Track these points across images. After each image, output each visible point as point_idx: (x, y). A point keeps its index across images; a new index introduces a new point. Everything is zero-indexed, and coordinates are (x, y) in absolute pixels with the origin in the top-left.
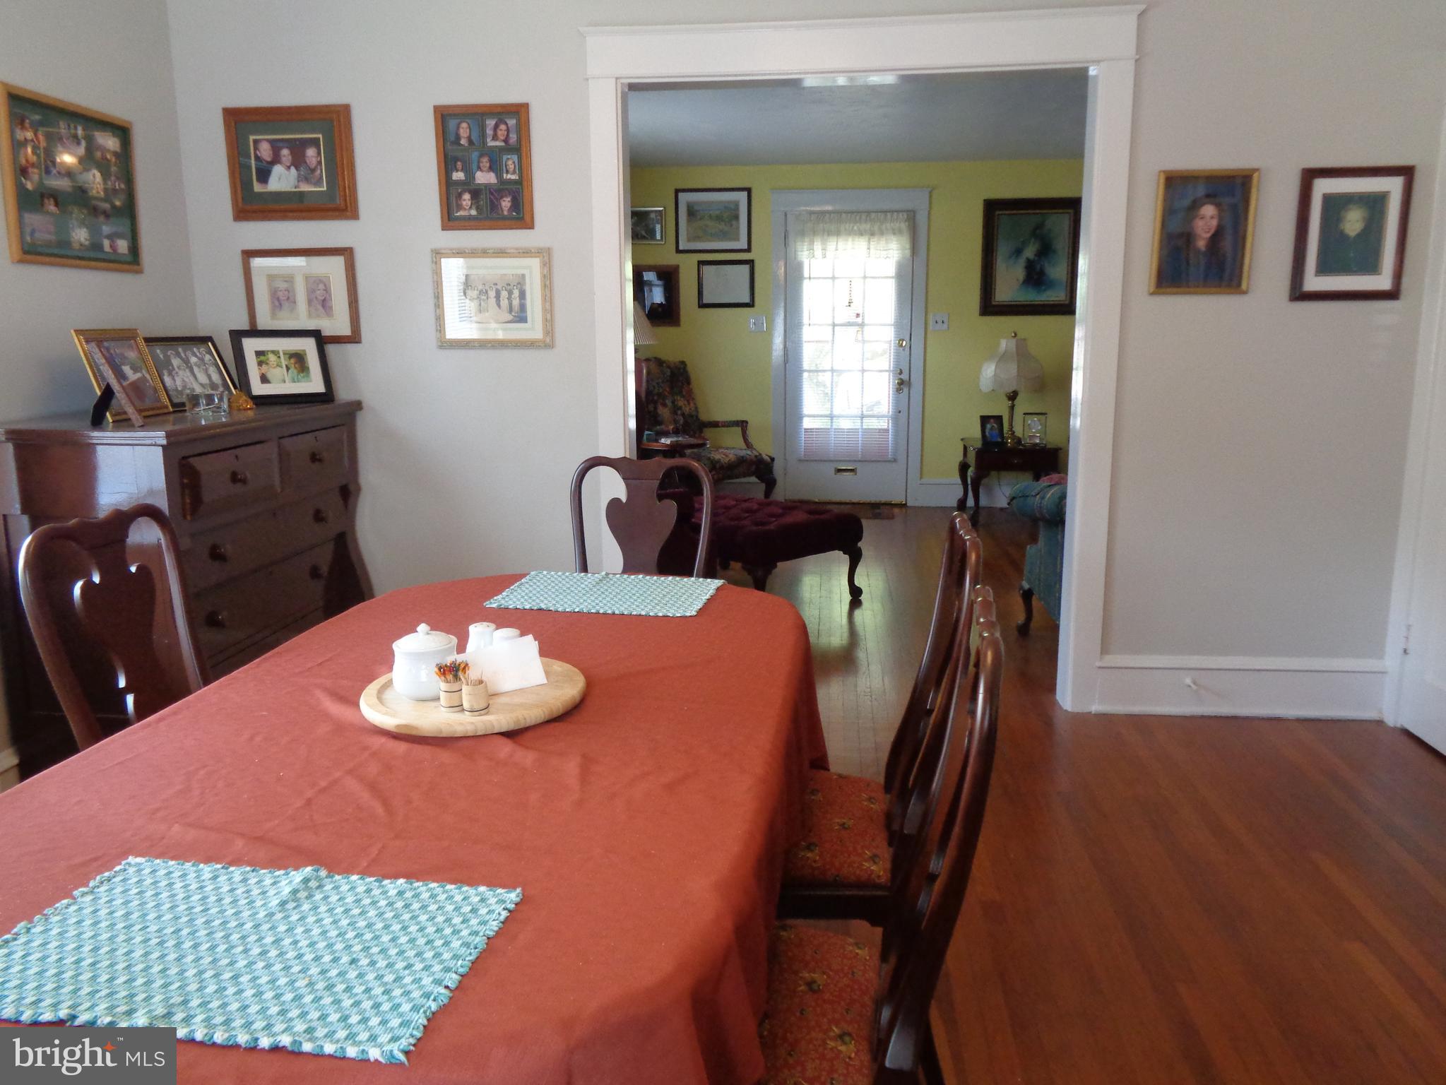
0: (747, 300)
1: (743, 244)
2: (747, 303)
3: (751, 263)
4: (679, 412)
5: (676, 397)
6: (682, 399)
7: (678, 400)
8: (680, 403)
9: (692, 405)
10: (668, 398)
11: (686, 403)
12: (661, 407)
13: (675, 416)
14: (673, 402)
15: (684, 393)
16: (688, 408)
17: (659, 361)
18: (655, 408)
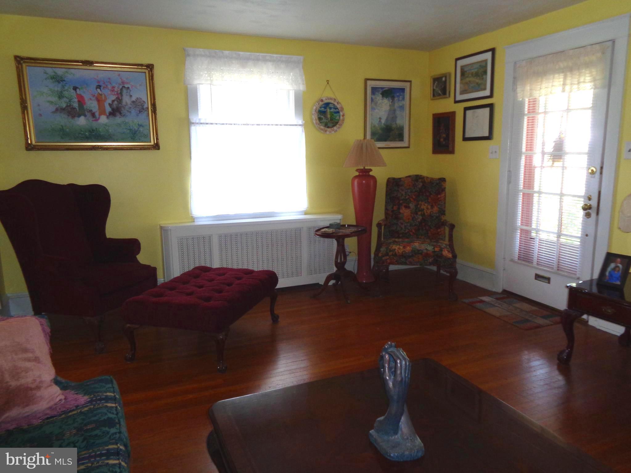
0: (487, 134)
1: (487, 93)
2: (487, 137)
3: (491, 106)
4: (419, 213)
5: (420, 203)
6: (426, 205)
7: (421, 205)
8: (422, 207)
9: (436, 209)
10: (412, 202)
11: (429, 207)
12: (404, 208)
13: (415, 215)
14: (416, 206)
15: (429, 200)
16: (430, 211)
17: (418, 178)
18: (399, 209)
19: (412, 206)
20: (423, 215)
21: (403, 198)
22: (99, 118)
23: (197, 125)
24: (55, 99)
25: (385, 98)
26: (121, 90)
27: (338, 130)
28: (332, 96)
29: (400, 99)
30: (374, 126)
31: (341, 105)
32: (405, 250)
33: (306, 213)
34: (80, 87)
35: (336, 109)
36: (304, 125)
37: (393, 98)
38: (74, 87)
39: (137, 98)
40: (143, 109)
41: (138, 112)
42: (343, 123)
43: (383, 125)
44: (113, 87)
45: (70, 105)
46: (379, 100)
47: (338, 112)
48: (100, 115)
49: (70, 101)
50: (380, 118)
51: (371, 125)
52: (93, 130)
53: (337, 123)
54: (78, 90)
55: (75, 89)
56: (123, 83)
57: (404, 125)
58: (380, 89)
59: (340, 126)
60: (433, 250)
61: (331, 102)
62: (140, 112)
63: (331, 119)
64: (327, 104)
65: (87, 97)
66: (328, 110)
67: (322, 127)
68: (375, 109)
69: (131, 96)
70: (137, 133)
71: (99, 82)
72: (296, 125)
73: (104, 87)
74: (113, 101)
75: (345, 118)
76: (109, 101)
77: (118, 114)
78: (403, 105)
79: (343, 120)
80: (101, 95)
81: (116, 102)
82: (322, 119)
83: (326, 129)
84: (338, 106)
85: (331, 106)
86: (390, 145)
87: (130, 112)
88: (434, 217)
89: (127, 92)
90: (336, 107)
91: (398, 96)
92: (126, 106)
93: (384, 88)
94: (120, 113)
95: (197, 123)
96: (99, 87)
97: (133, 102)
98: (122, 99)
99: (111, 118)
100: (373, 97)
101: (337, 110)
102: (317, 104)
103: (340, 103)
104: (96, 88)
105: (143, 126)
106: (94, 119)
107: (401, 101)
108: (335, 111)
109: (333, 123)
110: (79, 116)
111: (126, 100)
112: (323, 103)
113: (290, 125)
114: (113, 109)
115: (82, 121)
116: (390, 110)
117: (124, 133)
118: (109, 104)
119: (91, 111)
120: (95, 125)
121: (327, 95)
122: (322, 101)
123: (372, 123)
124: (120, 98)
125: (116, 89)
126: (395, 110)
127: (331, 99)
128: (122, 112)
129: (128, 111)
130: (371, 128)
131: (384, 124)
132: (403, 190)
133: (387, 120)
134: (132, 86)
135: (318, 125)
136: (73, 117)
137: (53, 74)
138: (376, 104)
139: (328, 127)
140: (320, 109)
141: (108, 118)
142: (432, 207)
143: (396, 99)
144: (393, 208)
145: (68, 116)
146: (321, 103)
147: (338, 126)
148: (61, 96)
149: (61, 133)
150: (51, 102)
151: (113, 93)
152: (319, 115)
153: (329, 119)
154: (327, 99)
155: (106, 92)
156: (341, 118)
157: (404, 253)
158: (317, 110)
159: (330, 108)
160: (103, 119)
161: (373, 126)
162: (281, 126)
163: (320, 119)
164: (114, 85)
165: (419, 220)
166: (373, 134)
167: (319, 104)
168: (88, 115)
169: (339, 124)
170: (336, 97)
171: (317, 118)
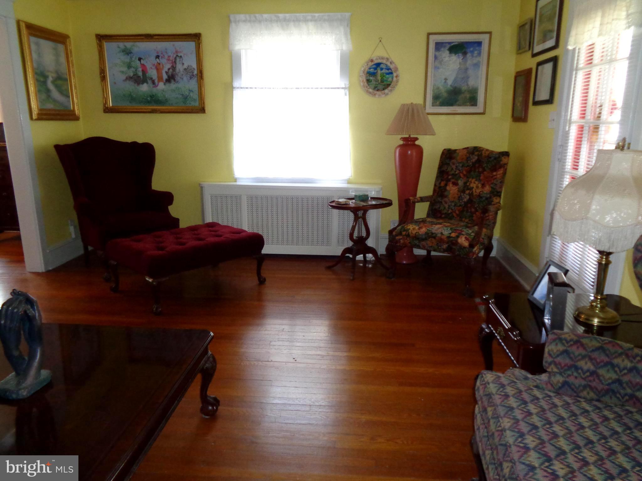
0: (548, 97)
1: (553, 42)
2: (548, 100)
5: (470, 180)
6: (477, 182)
7: (471, 182)
8: (472, 185)
9: (487, 189)
10: (461, 179)
11: (480, 186)
12: (451, 185)
13: (462, 194)
14: (465, 183)
15: (482, 178)
16: (480, 190)
17: (476, 150)
18: (446, 185)
19: (461, 183)
20: (471, 195)
21: (453, 172)
22: (158, 84)
23: (237, 89)
24: (125, 69)
25: (454, 55)
26: (175, 58)
27: (389, 93)
28: (385, 55)
29: (475, 55)
30: (438, 88)
31: (395, 65)
32: (419, 231)
33: (349, 182)
34: (143, 58)
35: (388, 69)
36: (350, 89)
37: (465, 54)
38: (139, 58)
39: (189, 66)
40: (193, 75)
41: (189, 79)
42: (396, 85)
43: (449, 86)
44: (169, 57)
45: (136, 74)
46: (445, 57)
47: (392, 73)
48: (159, 82)
49: (136, 70)
50: (446, 79)
51: (434, 87)
52: (153, 96)
53: (389, 85)
54: (142, 60)
55: (140, 59)
56: (177, 52)
57: (479, 87)
58: (447, 44)
59: (392, 89)
60: (449, 235)
61: (383, 62)
62: (191, 78)
63: (382, 81)
64: (378, 65)
65: (148, 66)
66: (379, 72)
67: (371, 90)
68: (438, 68)
69: (183, 64)
70: (188, 97)
71: (158, 53)
72: (338, 88)
73: (162, 57)
74: (169, 69)
75: (399, 79)
76: (166, 69)
77: (172, 81)
78: (479, 62)
79: (397, 81)
80: (159, 64)
81: (171, 70)
82: (371, 81)
83: (376, 92)
84: (392, 67)
85: (382, 66)
86: (457, 111)
87: (182, 79)
88: (484, 198)
89: (180, 61)
90: (388, 68)
91: (472, 52)
92: (179, 73)
93: (453, 42)
94: (175, 80)
95: (238, 88)
96: (158, 57)
97: (185, 69)
98: (176, 67)
99: (168, 84)
100: (437, 53)
101: (390, 71)
102: (366, 65)
103: (394, 63)
104: (156, 58)
105: (192, 91)
106: (154, 85)
107: (476, 57)
108: (387, 71)
109: (384, 85)
110: (143, 84)
111: (180, 67)
112: (373, 63)
113: (332, 88)
114: (169, 76)
115: (145, 88)
116: (460, 69)
117: (177, 98)
118: (166, 73)
119: (151, 78)
120: (155, 90)
121: (379, 54)
122: (372, 61)
123: (434, 85)
124: (175, 66)
125: (171, 58)
126: (467, 69)
127: (383, 58)
128: (176, 79)
129: (181, 78)
130: (433, 91)
131: (451, 86)
132: (454, 164)
133: (455, 80)
134: (184, 54)
135: (365, 88)
136: (138, 84)
137: (124, 47)
138: (441, 63)
139: (378, 90)
140: (369, 70)
141: (165, 84)
142: (483, 186)
143: (469, 55)
144: (440, 183)
145: (135, 83)
146: (370, 64)
147: (389, 88)
148: (129, 67)
149: (130, 98)
150: (122, 72)
151: (169, 62)
152: (367, 77)
153: (380, 81)
154: (378, 59)
155: (163, 61)
156: (395, 79)
157: (417, 234)
158: (366, 72)
159: (382, 69)
160: (161, 86)
161: (436, 87)
162: (322, 89)
163: (368, 81)
164: (170, 54)
165: (465, 200)
166: (436, 98)
167: (368, 65)
168: (150, 82)
169: (391, 86)
170: (389, 56)
171: (365, 80)
